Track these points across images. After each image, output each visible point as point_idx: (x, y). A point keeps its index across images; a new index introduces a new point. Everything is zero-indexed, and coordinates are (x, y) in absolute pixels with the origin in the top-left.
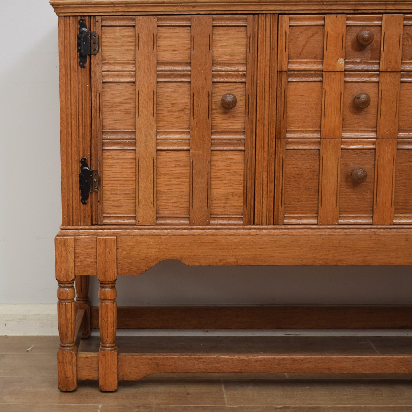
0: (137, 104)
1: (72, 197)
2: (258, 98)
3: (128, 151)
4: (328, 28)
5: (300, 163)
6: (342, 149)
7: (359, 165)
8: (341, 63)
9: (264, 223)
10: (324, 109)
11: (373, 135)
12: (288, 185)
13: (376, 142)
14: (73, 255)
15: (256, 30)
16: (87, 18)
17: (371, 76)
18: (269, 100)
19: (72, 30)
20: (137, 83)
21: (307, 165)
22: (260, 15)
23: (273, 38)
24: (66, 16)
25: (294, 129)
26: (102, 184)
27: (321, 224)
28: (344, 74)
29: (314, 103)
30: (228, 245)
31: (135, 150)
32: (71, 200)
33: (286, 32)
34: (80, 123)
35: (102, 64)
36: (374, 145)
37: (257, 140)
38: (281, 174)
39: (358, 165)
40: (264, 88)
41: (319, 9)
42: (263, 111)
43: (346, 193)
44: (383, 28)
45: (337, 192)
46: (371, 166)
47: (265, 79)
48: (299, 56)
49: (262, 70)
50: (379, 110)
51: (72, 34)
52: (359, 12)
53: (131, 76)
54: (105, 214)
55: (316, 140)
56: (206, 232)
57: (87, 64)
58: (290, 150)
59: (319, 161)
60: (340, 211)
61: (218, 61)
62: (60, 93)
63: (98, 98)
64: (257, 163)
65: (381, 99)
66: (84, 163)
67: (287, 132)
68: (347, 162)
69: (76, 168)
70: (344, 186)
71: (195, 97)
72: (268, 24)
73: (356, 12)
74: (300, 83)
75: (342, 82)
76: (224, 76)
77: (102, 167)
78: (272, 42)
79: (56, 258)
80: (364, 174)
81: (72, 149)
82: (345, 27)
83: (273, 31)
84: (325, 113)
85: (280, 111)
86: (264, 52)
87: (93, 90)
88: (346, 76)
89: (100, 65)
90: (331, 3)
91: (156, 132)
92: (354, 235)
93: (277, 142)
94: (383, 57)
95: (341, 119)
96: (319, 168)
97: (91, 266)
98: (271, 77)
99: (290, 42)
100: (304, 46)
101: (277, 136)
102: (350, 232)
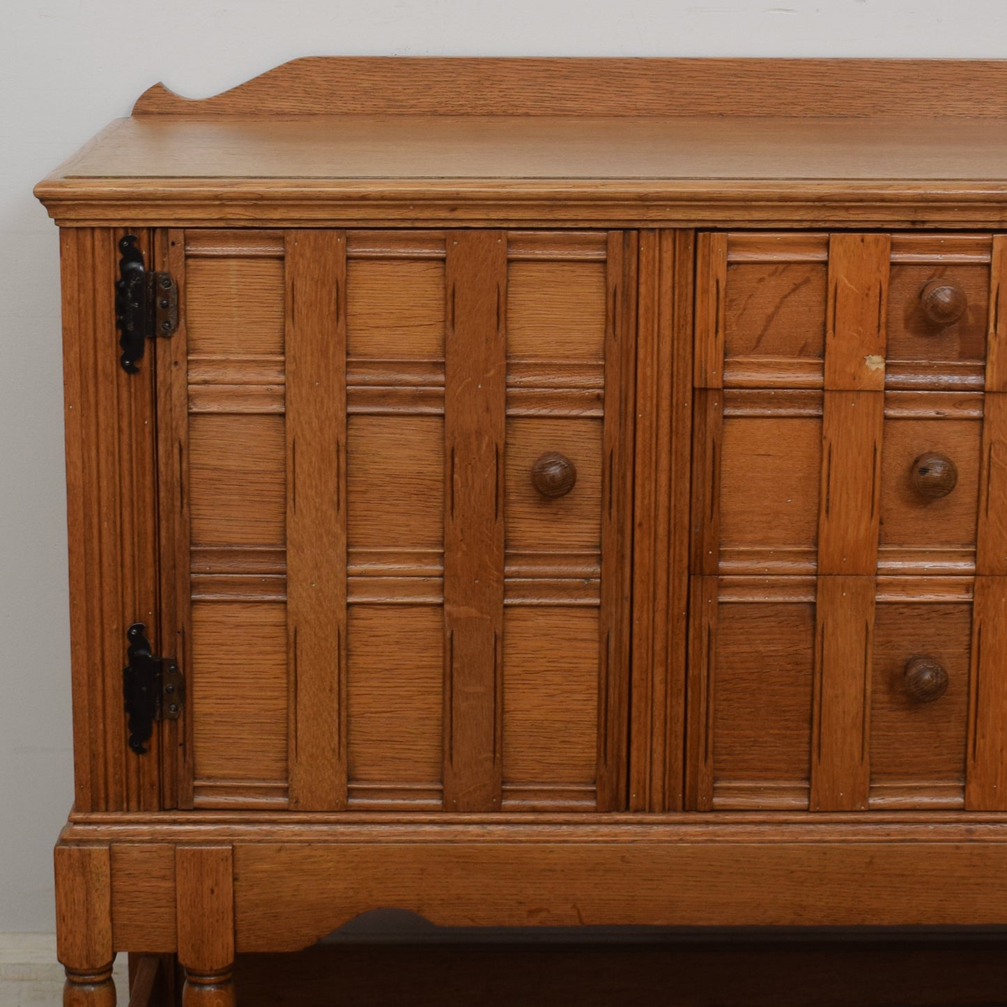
0: (290, 476)
1: (105, 732)
2: (639, 461)
3: (265, 606)
4: (840, 272)
5: (758, 642)
6: (878, 603)
7: (926, 647)
8: (874, 368)
9: (657, 808)
10: (828, 493)
11: (965, 565)
12: (724, 700)
13: (974, 585)
14: (108, 898)
15: (633, 273)
16: (144, 234)
17: (959, 403)
18: (670, 469)
19: (100, 267)
20: (290, 416)
21: (779, 647)
22: (644, 233)
23: (680, 295)
24: (84, 228)
25: (742, 548)
26: (192, 695)
27: (818, 808)
28: (883, 400)
29: (797, 475)
30: (554, 871)
31: (285, 603)
32: (100, 741)
33: (717, 282)
34: (127, 526)
35: (189, 362)
36: (968, 591)
37: (637, 578)
38: (704, 673)
39: (924, 645)
40: (654, 434)
41: (812, 218)
42: (653, 497)
43: (889, 724)
44: (994, 273)
45: (864, 721)
46: (962, 650)
47: (657, 410)
48: (756, 346)
49: (649, 384)
50: (983, 498)
51: (100, 279)
52: (927, 226)
53: (272, 397)
54: (201, 779)
55: (804, 577)
56: (490, 833)
57: (145, 362)
58: (729, 606)
59: (814, 635)
60: (872, 773)
61: (523, 357)
62: (68, 442)
63: (176, 457)
64: (636, 641)
65: (989, 466)
66: (136, 639)
67: (721, 555)
68: (893, 639)
69: (115, 653)
70: (882, 703)
71: (456, 460)
72: (667, 257)
73: (918, 227)
74: (758, 421)
75: (879, 420)
76: (543, 400)
77: (191, 650)
78: (679, 306)
79: (58, 905)
80: (939, 679)
81: (101, 599)
82: (885, 269)
83: (679, 275)
84: (830, 505)
85: (701, 498)
86: (656, 335)
87: (161, 436)
88: (888, 401)
89: (184, 366)
90: (847, 204)
91: (344, 555)
92: (911, 841)
93: (692, 584)
94: (996, 350)
95: (875, 522)
96: (814, 654)
97: (159, 927)
98: (674, 404)
99: (729, 307)
100: (770, 319)
101: (692, 568)
102: (901, 833)
